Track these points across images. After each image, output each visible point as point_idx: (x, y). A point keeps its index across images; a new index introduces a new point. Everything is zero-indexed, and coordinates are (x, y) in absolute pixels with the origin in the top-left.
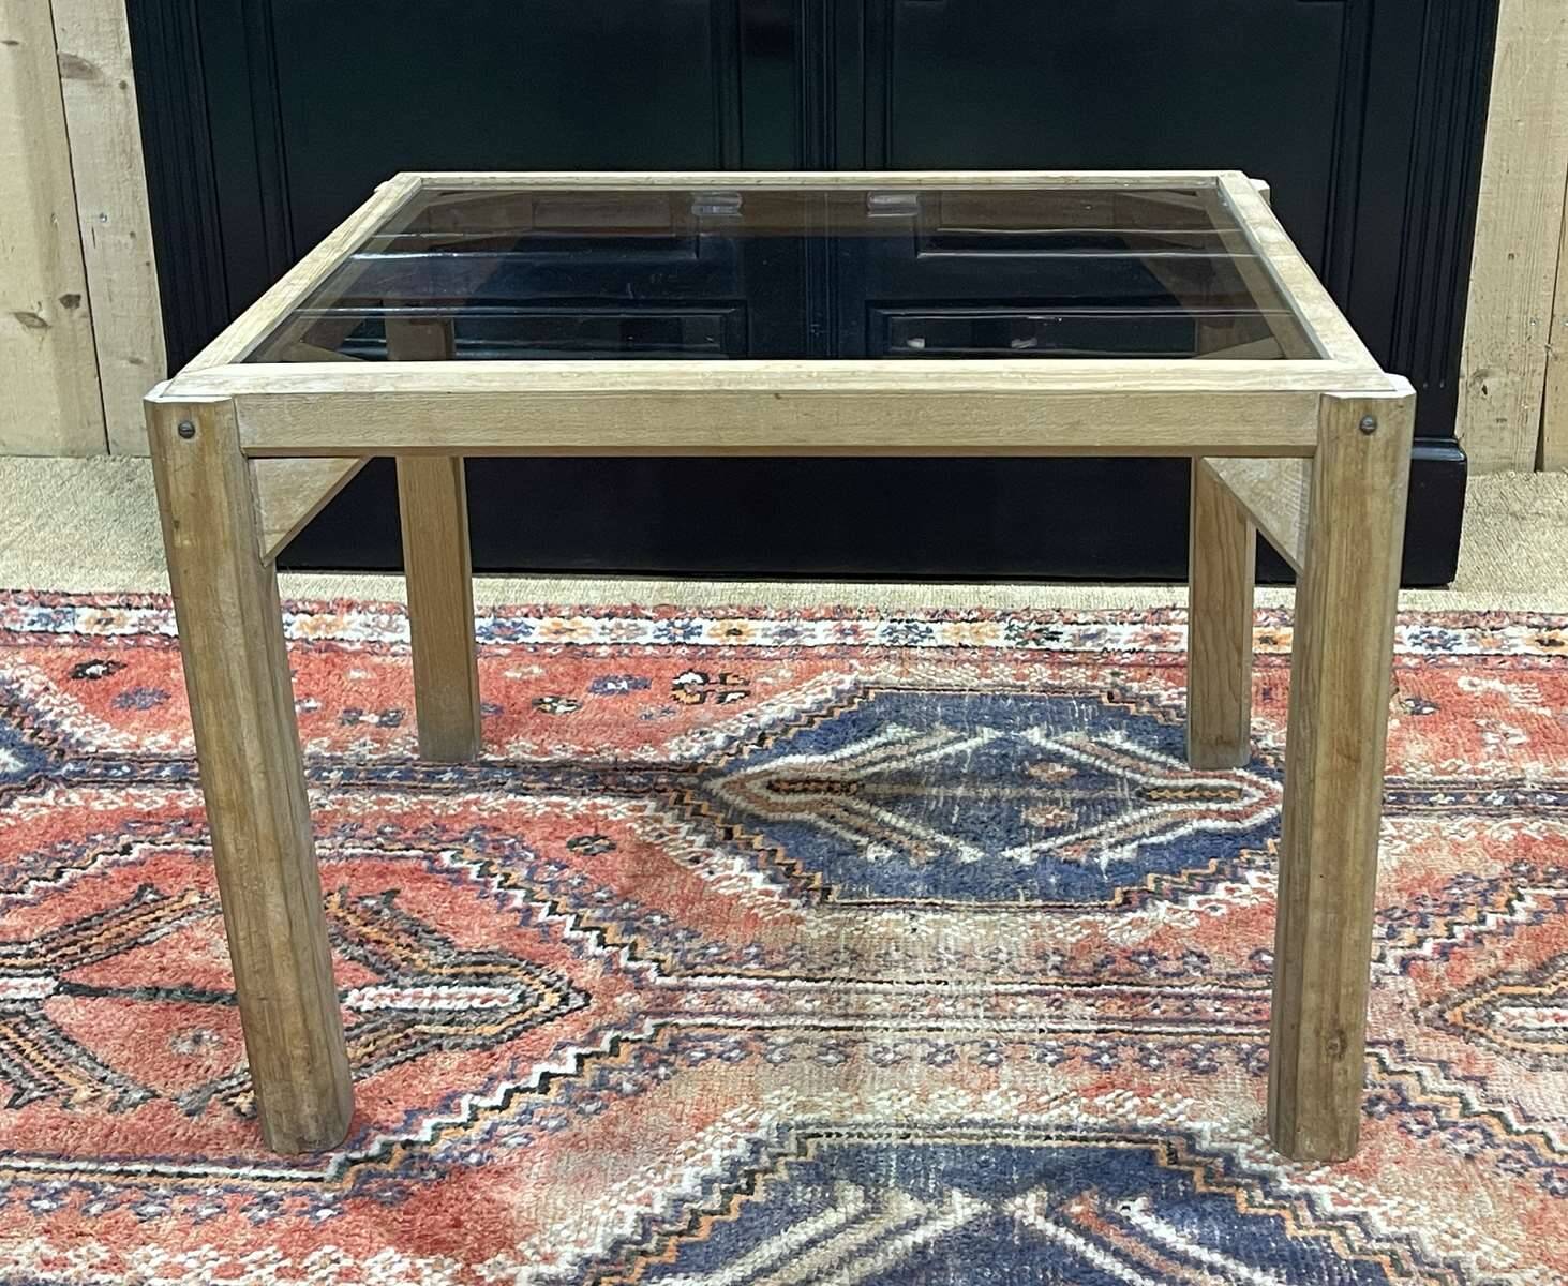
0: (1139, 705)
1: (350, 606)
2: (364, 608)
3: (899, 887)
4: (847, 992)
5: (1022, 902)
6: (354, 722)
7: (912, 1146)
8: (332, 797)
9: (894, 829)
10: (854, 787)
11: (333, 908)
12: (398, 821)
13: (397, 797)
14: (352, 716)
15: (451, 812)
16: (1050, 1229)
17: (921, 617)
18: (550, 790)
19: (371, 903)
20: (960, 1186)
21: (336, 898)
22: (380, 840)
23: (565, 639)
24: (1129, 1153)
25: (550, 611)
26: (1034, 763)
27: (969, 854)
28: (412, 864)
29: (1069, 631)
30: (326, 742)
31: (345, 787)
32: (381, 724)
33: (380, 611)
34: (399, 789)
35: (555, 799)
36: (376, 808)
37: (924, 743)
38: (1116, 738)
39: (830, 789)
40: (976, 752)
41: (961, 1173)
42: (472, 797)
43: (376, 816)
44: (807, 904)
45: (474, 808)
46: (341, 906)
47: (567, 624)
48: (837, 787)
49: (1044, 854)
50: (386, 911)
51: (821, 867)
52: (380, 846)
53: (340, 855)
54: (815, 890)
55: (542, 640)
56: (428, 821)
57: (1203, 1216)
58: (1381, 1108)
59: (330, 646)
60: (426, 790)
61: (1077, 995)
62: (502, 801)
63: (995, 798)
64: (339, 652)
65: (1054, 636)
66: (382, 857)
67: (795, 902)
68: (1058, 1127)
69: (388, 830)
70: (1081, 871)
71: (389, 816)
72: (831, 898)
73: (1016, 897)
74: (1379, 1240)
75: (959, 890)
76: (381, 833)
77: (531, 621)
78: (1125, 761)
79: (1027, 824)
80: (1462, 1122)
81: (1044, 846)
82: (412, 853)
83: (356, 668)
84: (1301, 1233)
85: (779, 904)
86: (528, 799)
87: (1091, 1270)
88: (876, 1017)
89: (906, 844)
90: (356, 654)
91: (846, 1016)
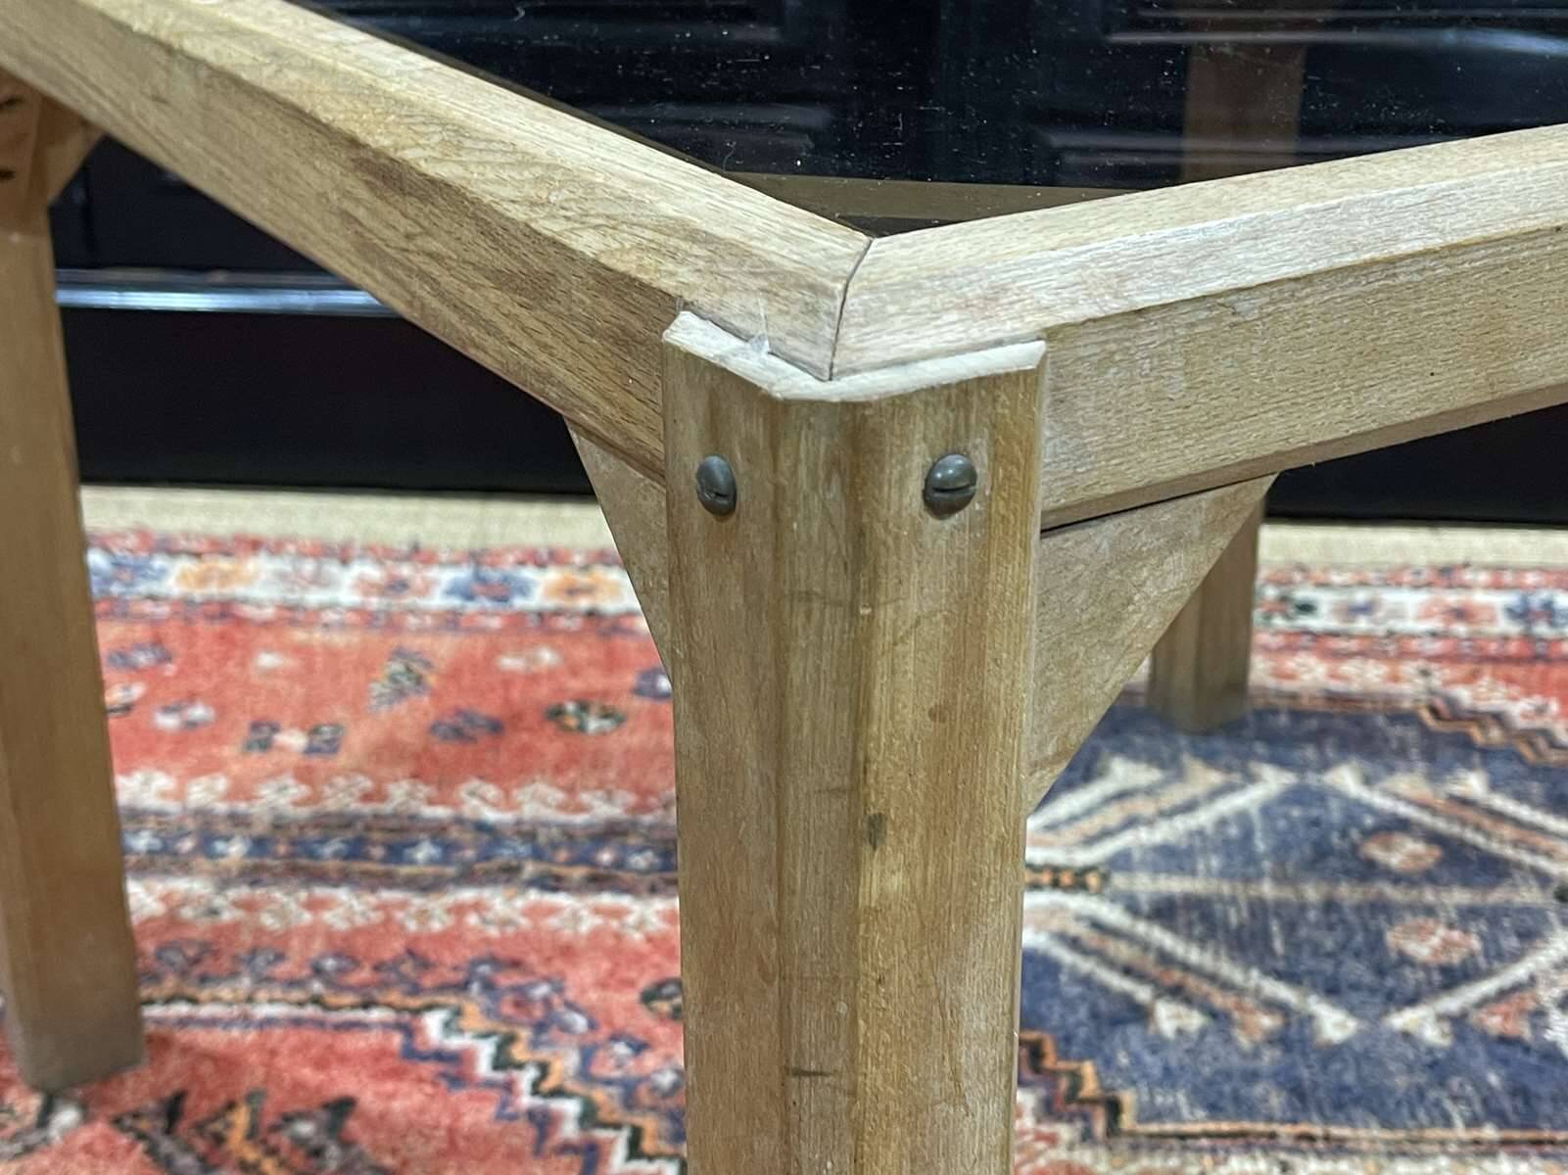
0: (1483, 727)
1: (255, 545)
2: (276, 548)
3: (1237, 1099)
6: (265, 745)
8: (233, 893)
9: (1186, 967)
10: (1093, 880)
11: (236, 1138)
12: (347, 950)
13: (343, 894)
14: (262, 733)
15: (436, 926)
18: (599, 881)
19: (305, 1128)
21: (241, 1118)
22: (317, 987)
23: (584, 603)
25: (555, 557)
26: (1369, 834)
27: (1334, 1024)
28: (374, 1038)
29: (1325, 600)
30: (222, 784)
31: (252, 875)
32: (311, 750)
33: (302, 554)
34: (344, 878)
35: (607, 899)
36: (307, 917)
37: (1176, 795)
38: (1473, 783)
39: (1056, 884)
40: (1266, 810)
42: (468, 895)
43: (309, 933)
44: (1087, 1137)
45: (472, 919)
46: (252, 1134)
47: (583, 580)
48: (1066, 879)
49: (1458, 1023)
50: (333, 1151)
51: (1091, 1051)
52: (317, 1001)
53: (246, 1020)
54: (1093, 1102)
55: (551, 603)
56: (398, 946)
59: (225, 611)
60: (389, 881)
62: (520, 903)
63: (1330, 906)
64: (241, 622)
65: (1307, 608)
66: (320, 1024)
67: (1065, 1132)
69: (330, 964)
70: (1533, 1060)
71: (330, 934)
72: (1127, 1121)
75: (1342, 1103)
76: (318, 971)
77: (529, 573)
78: (1507, 831)
79: (1405, 960)
81: (1452, 1003)
82: (376, 1015)
83: (269, 649)
85: (1040, 1137)
86: (562, 900)
89: (1219, 1000)
90: (266, 625)
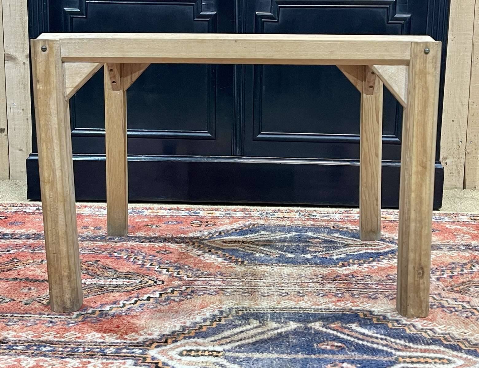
4: (251, 282)
5: (308, 265)
7: (275, 312)
10: (251, 243)
14: (85, 227)
16: (324, 330)
17: (271, 211)
19: (90, 262)
20: (292, 321)
24: (350, 315)
26: (310, 239)
27: (290, 256)
28: (104, 255)
32: (95, 229)
39: (243, 243)
40: (291, 237)
41: (292, 318)
44: (237, 264)
49: (315, 256)
51: (241, 257)
54: (239, 262)
57: (377, 328)
58: (435, 307)
60: (109, 241)
61: (328, 283)
66: (94, 254)
68: (325, 309)
70: (327, 259)
72: (244, 263)
73: (307, 264)
74: (439, 334)
79: (309, 250)
80: (463, 310)
81: (315, 254)
84: (412, 332)
87: (340, 338)
88: (261, 287)
89: (269, 254)
91: (251, 286)
